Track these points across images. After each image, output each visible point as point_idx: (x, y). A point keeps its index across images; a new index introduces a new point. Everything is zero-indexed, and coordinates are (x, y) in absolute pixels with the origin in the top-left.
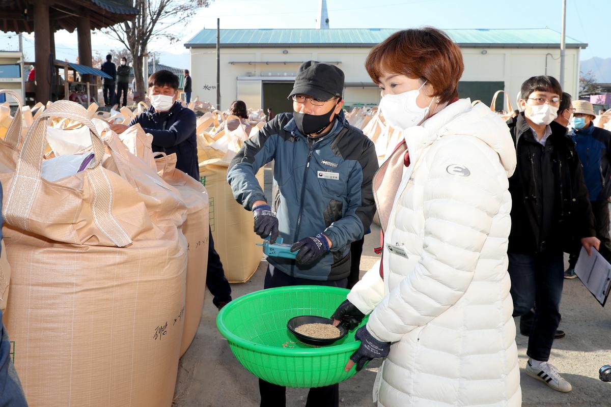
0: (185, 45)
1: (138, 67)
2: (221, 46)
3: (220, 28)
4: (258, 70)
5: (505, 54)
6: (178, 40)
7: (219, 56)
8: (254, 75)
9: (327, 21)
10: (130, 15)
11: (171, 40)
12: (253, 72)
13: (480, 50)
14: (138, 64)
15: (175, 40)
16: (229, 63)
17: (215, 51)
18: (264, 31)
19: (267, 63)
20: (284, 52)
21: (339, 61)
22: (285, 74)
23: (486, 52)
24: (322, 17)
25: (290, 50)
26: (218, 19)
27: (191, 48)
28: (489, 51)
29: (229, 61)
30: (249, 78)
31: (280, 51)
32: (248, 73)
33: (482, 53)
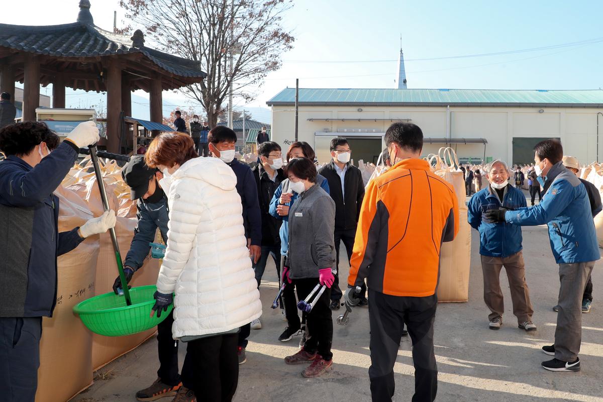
0: (267, 103)
1: (213, 123)
2: (299, 104)
3: (299, 87)
4: (334, 127)
5: (560, 113)
6: (252, 99)
7: (297, 114)
8: (331, 132)
9: (405, 81)
10: (198, 78)
11: (247, 99)
12: (330, 129)
13: (538, 109)
14: (213, 121)
15: (250, 99)
16: (308, 120)
17: (294, 109)
18: (342, 91)
19: (343, 120)
20: (358, 111)
21: (409, 119)
22: (360, 130)
23: (543, 111)
24: (400, 78)
25: (364, 109)
26: (297, 80)
27: (272, 105)
28: (546, 110)
29: (308, 118)
30: (326, 134)
31: (355, 109)
32: (325, 129)
33: (540, 112)
